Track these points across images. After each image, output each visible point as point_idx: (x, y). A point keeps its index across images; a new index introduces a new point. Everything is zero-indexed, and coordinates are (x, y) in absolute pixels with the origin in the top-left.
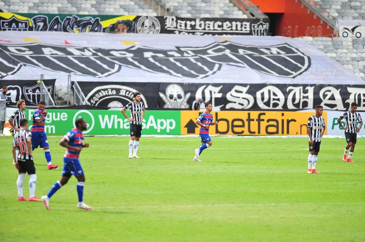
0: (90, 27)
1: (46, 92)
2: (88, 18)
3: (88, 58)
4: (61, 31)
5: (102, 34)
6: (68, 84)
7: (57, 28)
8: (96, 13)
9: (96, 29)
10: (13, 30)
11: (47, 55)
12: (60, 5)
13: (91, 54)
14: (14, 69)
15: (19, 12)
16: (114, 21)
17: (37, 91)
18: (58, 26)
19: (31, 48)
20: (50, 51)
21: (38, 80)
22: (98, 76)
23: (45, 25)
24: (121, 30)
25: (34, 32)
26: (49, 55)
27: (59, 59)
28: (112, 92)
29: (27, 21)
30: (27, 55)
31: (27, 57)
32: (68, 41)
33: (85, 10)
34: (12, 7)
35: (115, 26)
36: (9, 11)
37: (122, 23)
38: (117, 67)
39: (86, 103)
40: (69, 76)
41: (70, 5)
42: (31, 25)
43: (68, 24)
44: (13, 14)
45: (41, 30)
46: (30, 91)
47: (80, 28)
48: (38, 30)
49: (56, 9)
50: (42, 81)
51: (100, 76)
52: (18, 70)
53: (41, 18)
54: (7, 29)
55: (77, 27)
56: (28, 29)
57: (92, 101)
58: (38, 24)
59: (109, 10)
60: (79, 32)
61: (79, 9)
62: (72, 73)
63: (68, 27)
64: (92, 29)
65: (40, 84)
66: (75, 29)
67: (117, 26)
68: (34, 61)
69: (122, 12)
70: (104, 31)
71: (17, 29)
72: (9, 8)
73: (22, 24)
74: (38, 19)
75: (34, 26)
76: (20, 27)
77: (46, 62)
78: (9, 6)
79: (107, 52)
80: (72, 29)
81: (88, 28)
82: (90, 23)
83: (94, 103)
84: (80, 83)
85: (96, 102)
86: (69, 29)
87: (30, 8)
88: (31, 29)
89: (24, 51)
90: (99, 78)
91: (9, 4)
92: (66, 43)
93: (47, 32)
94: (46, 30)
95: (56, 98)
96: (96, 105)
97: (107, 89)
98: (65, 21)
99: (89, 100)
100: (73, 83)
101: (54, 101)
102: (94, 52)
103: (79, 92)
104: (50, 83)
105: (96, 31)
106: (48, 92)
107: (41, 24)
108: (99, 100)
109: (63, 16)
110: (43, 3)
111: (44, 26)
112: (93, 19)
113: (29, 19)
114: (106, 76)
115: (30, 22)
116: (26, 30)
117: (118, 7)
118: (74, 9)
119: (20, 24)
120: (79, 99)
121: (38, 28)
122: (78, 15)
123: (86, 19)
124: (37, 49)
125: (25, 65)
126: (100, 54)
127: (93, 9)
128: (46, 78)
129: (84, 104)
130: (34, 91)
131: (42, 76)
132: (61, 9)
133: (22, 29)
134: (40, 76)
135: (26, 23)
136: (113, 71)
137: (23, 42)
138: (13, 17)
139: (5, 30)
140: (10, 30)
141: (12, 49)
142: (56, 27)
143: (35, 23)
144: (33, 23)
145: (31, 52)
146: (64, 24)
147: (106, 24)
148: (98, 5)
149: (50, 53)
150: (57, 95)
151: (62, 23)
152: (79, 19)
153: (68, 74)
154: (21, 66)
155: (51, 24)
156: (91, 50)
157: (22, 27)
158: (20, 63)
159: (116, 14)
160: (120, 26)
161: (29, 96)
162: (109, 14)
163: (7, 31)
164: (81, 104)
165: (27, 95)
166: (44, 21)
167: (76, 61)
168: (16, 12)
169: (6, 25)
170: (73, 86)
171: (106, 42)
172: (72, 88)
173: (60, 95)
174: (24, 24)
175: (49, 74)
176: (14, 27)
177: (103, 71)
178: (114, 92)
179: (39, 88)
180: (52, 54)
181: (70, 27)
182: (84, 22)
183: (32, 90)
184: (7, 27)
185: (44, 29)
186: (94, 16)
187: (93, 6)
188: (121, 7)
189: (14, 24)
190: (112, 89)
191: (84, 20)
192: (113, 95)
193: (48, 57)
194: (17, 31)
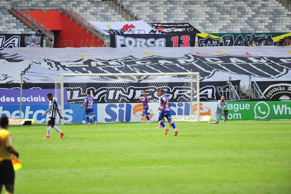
0: (264, 42)
1: (233, 90)
2: (262, 36)
3: (263, 65)
4: (243, 46)
5: (273, 46)
6: (250, 83)
7: (241, 44)
8: (269, 32)
9: (269, 43)
10: (208, 46)
11: (234, 63)
12: (242, 27)
13: (265, 61)
14: (210, 73)
15: (213, 33)
16: (282, 37)
17: (227, 89)
18: (241, 42)
19: (221, 58)
20: (236, 60)
21: (228, 81)
22: (271, 78)
23: (232, 41)
24: (287, 43)
25: (223, 47)
26: (235, 63)
27: (242, 65)
28: (282, 89)
29: (219, 39)
30: (219, 63)
31: (219, 65)
32: (249, 53)
33: (260, 29)
34: (207, 30)
35: (283, 41)
36: (205, 32)
37: (288, 38)
38: (285, 70)
39: (263, 97)
40: (250, 78)
41: (249, 27)
42: (221, 42)
43: (249, 40)
44: (208, 34)
45: (229, 45)
46: (222, 89)
47: (257, 43)
48: (226, 45)
49: (239, 30)
50: (230, 82)
51: (272, 77)
52: (213, 74)
53: (228, 37)
54: (204, 45)
55: (255, 42)
56: (219, 45)
57: (267, 96)
58: (227, 41)
59: (278, 29)
60: (256, 46)
61: (256, 29)
62: (252, 76)
63: (249, 42)
64: (266, 43)
65: (229, 84)
66: (253, 44)
67: (284, 41)
68: (224, 68)
69: (287, 30)
70: (275, 45)
71: (211, 45)
72: (205, 30)
73: (215, 42)
74: (226, 37)
75: (223, 42)
76: (213, 43)
77: (233, 69)
78: (205, 29)
79: (277, 60)
80: (252, 44)
81: (263, 43)
82: (265, 39)
83: (269, 97)
84: (258, 82)
85: (271, 96)
86: (249, 44)
87: (220, 30)
88: (221, 45)
89: (217, 61)
90: (272, 78)
91: (205, 27)
92: (247, 54)
93: (233, 47)
94: (232, 45)
95: (240, 94)
96: (270, 99)
97: (278, 87)
98: (246, 38)
99: (265, 95)
100: (253, 83)
101: (240, 96)
102: (268, 60)
103: (257, 89)
104: (236, 83)
105: (269, 45)
106: (235, 90)
107: (229, 41)
108: (272, 95)
109: (244, 35)
110: (229, 26)
111: (230, 42)
112: (266, 36)
113: (220, 38)
114: (277, 77)
115: (220, 40)
116: (218, 46)
117: (285, 27)
118: (253, 29)
119: (213, 42)
120: (258, 94)
121: (227, 44)
122: (256, 34)
123: (261, 36)
124: (226, 59)
125: (218, 71)
126: (272, 61)
127: (267, 29)
128: (233, 79)
129: (262, 98)
130: (225, 89)
131: (230, 78)
132: (243, 30)
133: (215, 45)
134: (229, 78)
135: (218, 41)
136: (282, 73)
137: (216, 54)
138: (209, 37)
139: (202, 46)
140: (206, 46)
141: (208, 60)
142: (239, 43)
143: (224, 40)
144: (223, 40)
145: (222, 62)
146: (245, 40)
147: (276, 39)
148: (270, 26)
149: (235, 62)
150: (242, 92)
151: (244, 40)
152: (256, 36)
153: (250, 76)
154: (215, 71)
155: (236, 41)
156: (265, 58)
157: (215, 44)
158: (214, 69)
159: (283, 32)
160: (287, 41)
161: (221, 93)
162: (278, 32)
163: (204, 47)
164: (259, 98)
165: (220, 92)
166: (231, 39)
167: (255, 67)
168: (210, 33)
169: (204, 42)
170: (253, 85)
171: (276, 52)
172: (252, 87)
173: (243, 92)
174: (216, 41)
175: (235, 77)
176: (209, 44)
177: (275, 73)
178: (284, 89)
179: (228, 87)
180: (237, 62)
181: (250, 42)
182: (260, 38)
183: (223, 89)
184: (204, 44)
185: (231, 44)
186: (267, 34)
187: (266, 26)
188: (287, 26)
189: (209, 41)
190: (282, 87)
191: (260, 37)
192: (283, 91)
193: (234, 64)
194: (211, 47)
